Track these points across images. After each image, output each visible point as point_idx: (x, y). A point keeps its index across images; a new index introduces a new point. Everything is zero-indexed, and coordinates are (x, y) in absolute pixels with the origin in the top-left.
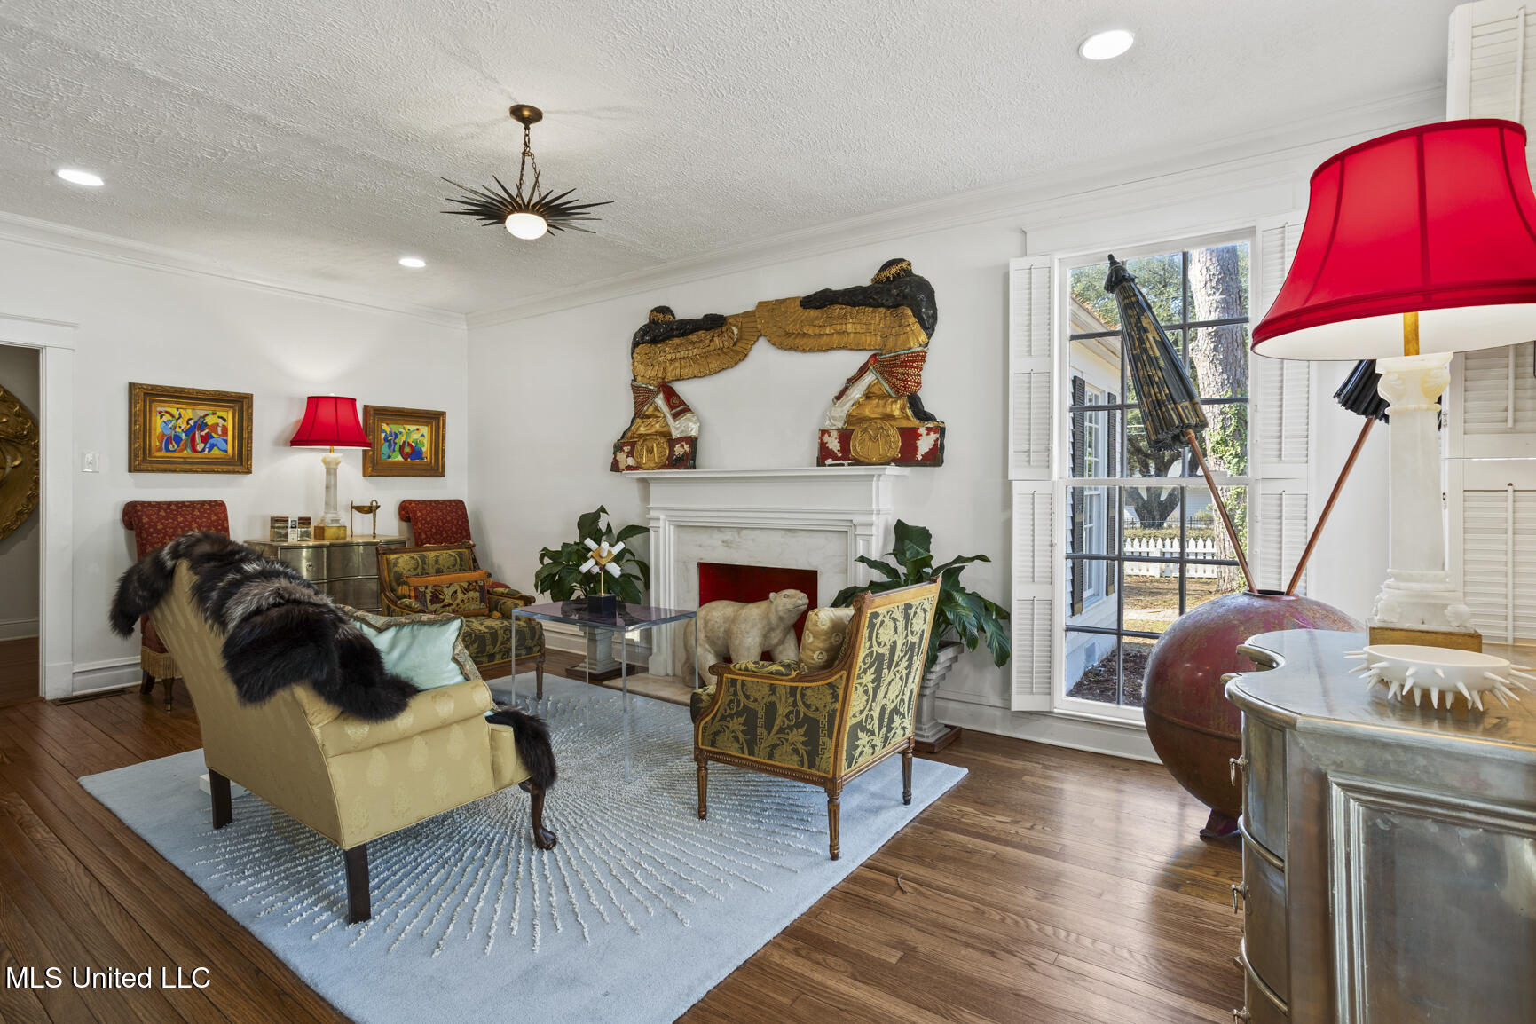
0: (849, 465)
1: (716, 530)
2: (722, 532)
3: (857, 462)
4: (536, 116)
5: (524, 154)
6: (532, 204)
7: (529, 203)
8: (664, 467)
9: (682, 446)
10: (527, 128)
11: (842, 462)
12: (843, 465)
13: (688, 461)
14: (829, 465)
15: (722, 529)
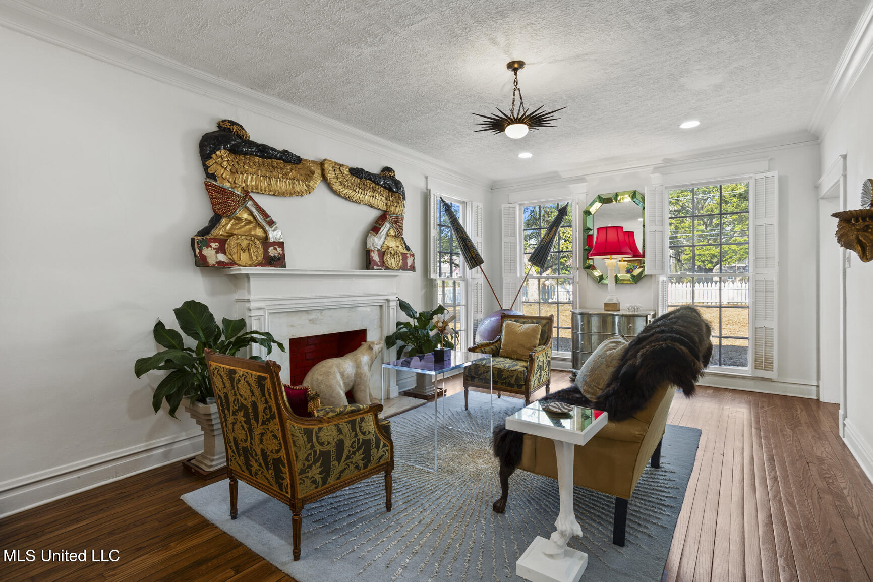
0: (385, 270)
1: (304, 313)
2: (308, 313)
3: (387, 268)
4: (521, 64)
5: (515, 90)
6: (519, 117)
7: (517, 118)
8: (260, 264)
9: (275, 249)
10: (516, 74)
11: (380, 268)
12: (382, 270)
13: (279, 261)
14: (376, 269)
15: (309, 312)
